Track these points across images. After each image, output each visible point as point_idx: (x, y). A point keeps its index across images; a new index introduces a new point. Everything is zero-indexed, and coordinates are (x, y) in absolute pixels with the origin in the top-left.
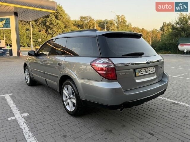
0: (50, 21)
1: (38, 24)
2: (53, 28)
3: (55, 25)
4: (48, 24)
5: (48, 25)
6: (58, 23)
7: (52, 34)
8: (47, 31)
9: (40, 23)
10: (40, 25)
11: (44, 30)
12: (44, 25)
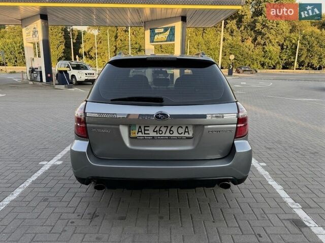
0: (264, 21)
1: (243, 28)
2: (268, 34)
3: (272, 28)
4: (258, 27)
5: (259, 30)
6: (278, 24)
7: (264, 45)
8: (255, 40)
9: (245, 27)
10: (244, 29)
11: (251, 39)
12: (251, 30)
